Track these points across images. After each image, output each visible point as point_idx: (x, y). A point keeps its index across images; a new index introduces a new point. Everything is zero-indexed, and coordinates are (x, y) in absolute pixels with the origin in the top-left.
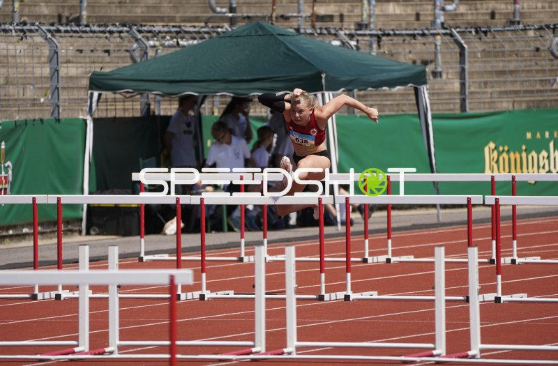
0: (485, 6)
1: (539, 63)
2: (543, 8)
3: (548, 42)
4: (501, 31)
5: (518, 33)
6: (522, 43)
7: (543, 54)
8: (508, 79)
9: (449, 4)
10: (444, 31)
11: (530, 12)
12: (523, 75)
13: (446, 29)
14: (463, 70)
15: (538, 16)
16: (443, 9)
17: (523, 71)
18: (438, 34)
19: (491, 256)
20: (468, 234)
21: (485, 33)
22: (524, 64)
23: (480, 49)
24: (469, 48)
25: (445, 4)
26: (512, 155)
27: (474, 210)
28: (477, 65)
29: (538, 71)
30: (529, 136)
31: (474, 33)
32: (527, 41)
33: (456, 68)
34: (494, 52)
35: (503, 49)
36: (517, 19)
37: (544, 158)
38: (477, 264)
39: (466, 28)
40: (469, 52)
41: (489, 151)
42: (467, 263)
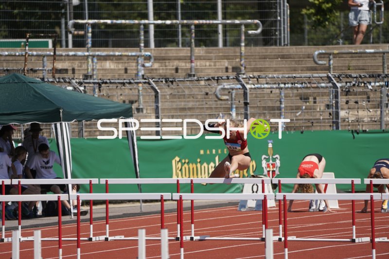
0: (171, 64)
1: (208, 103)
2: (210, 66)
3: (214, 89)
4: (183, 81)
5: (194, 83)
6: (197, 89)
7: (211, 97)
8: (188, 114)
9: (147, 63)
10: (144, 81)
11: (202, 69)
12: (198, 111)
13: (145, 79)
14: (157, 107)
15: (207, 71)
16: (143, 66)
17: (197, 108)
18: (140, 83)
19: (177, 235)
20: (161, 220)
21: (172, 82)
22: (198, 103)
23: (169, 93)
24: (161, 92)
25: (145, 62)
26: (191, 165)
27: (165, 203)
28: (167, 104)
29: (207, 108)
30: (202, 152)
31: (164, 82)
32: (199, 88)
33: (153, 106)
34: (178, 95)
35: (184, 93)
36: (193, 73)
37: (212, 167)
38: (167, 241)
39: (159, 79)
40: (161, 95)
41: (175, 163)
42: (160, 240)
